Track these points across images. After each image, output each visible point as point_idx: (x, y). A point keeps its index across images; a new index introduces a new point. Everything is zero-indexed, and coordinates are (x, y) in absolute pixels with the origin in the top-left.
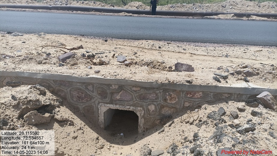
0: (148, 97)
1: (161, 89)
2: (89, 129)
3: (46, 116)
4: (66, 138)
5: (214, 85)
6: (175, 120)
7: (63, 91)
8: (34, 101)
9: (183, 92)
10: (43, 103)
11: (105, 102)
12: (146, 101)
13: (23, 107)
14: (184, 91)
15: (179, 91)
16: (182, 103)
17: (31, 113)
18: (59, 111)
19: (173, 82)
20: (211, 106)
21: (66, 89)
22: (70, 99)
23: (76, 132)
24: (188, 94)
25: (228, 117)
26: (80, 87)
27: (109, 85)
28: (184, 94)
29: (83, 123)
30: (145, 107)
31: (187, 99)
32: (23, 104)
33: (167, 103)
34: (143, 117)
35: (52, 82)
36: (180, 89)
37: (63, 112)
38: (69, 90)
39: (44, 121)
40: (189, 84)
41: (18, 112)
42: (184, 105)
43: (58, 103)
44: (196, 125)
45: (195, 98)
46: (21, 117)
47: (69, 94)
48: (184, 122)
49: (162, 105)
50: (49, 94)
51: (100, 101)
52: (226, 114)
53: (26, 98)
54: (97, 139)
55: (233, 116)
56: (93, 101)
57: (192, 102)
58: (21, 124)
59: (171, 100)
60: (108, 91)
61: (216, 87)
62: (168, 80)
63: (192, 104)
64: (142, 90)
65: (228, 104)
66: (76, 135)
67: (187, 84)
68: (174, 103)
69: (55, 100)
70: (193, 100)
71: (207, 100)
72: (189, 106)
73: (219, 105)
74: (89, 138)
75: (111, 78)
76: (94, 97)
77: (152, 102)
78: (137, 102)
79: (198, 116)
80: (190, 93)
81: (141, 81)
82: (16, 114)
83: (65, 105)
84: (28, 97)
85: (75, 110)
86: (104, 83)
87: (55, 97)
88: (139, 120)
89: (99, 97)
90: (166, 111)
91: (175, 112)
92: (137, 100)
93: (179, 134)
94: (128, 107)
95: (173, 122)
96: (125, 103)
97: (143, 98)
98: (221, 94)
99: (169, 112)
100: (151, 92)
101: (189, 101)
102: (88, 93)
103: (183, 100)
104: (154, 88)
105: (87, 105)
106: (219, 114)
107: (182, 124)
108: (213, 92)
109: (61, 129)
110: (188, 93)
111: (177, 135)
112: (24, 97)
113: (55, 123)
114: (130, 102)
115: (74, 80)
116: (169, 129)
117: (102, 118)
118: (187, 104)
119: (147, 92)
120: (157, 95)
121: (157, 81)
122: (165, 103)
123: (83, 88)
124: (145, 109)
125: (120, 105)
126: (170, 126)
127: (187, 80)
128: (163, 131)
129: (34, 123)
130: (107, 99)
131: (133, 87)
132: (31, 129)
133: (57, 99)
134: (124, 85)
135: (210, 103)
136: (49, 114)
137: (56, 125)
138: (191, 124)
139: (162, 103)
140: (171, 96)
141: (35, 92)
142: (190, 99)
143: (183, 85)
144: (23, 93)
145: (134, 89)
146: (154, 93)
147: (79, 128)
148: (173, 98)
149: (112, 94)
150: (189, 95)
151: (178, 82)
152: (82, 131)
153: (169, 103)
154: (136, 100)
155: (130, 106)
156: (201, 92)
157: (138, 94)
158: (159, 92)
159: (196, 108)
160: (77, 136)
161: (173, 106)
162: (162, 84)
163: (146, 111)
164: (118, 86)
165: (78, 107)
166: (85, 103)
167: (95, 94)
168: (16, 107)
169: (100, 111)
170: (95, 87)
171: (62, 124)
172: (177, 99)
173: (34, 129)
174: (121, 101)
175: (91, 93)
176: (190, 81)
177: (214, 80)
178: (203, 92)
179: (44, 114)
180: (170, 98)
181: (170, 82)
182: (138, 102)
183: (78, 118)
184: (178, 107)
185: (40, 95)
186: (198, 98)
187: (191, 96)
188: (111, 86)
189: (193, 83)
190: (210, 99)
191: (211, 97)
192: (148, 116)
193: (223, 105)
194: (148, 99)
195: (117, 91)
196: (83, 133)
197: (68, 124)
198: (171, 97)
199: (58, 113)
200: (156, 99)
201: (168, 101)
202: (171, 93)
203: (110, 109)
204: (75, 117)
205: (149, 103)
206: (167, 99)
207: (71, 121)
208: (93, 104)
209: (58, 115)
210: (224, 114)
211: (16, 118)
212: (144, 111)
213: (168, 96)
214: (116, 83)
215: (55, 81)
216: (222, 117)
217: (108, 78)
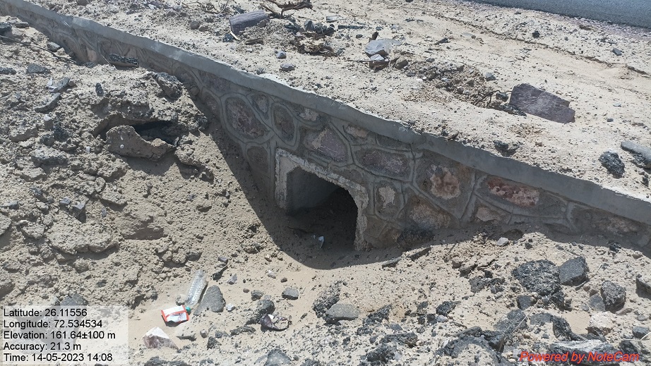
0: (382, 164)
1: (419, 151)
2: (244, 201)
3: (153, 144)
4: (183, 202)
5: (585, 178)
6: (435, 248)
7: (214, 99)
8: (135, 106)
9: (478, 173)
10: (155, 114)
11: (289, 147)
12: (377, 173)
13: (112, 113)
14: (481, 172)
15: (469, 169)
16: (471, 208)
17: (121, 130)
18: (190, 142)
19: (454, 137)
20: (552, 244)
21: (220, 98)
22: (226, 120)
23: (210, 198)
24: (493, 187)
25: (588, 295)
26: (243, 98)
27: (299, 108)
28: (480, 181)
29: (236, 184)
30: (371, 188)
31: (488, 199)
32: (114, 107)
33: (429, 193)
34: (366, 212)
35: (197, 73)
36: (470, 164)
37: (203, 148)
38: (224, 99)
39: (148, 153)
40: (500, 155)
41: (99, 120)
42: (474, 213)
43: (195, 125)
44: (471, 282)
45: (513, 204)
46: (101, 131)
47: (224, 109)
48: (450, 262)
49: (416, 196)
51: (280, 143)
52: (587, 285)
53: (124, 94)
54: (254, 228)
55: (604, 297)
56: (266, 138)
57: (499, 212)
58: (94, 146)
59: (440, 187)
60: (295, 123)
61: (590, 187)
62: (444, 128)
63: (499, 219)
64: (370, 139)
65: (614, 254)
66: (207, 203)
67: (496, 153)
68: (448, 201)
69: (192, 115)
70: (503, 206)
71: (549, 222)
72: (489, 222)
73: (582, 248)
74: (234, 219)
75: (305, 91)
76: (269, 129)
77: (392, 179)
78: (354, 167)
79: (494, 257)
80: (501, 185)
81: (369, 113)
82: (93, 124)
83: (212, 134)
84: (126, 94)
85: (229, 149)
86: (288, 99)
87: (194, 110)
88: (358, 218)
89: (279, 132)
90: (423, 216)
91: (447, 225)
92: (357, 162)
93: (419, 287)
94: (335, 176)
95: (426, 252)
96: (328, 163)
97: (370, 161)
98: (605, 216)
99: (432, 220)
100: (392, 152)
101: (492, 208)
102: (257, 117)
103: (474, 199)
104: (399, 143)
105: (256, 145)
106: (556, 275)
107: (444, 265)
108: (576, 202)
109: (181, 181)
110: (491, 181)
111: (414, 290)
112: (118, 93)
113: (175, 164)
114: (339, 164)
115: (232, 79)
116: (408, 266)
117: (282, 185)
118: (484, 215)
119: (383, 149)
120: (405, 162)
121: (414, 124)
122: (423, 192)
123: (248, 101)
124: (372, 193)
125: (318, 164)
126: (414, 258)
127: (500, 142)
128: (394, 265)
129: (124, 152)
130: (293, 142)
131: (350, 126)
132: (111, 161)
133: (197, 115)
134: (330, 116)
135: (556, 233)
136: (164, 142)
137: (174, 170)
138: (464, 273)
139: (416, 189)
140: (442, 178)
141: (152, 87)
142: (496, 203)
143: (480, 153)
144: (124, 84)
145: (352, 131)
146: (400, 155)
147: (220, 190)
148: (447, 184)
149: (304, 132)
150: (495, 189)
151: (469, 141)
152: (226, 201)
153: (434, 197)
154: (354, 163)
155: (340, 174)
156: (535, 189)
157: (359, 148)
158: (411, 156)
159: (505, 235)
160: (210, 207)
161: (445, 208)
162: (423, 137)
163: (372, 200)
164: (316, 115)
165: (239, 145)
166: (252, 139)
167: (269, 122)
168: (98, 108)
169: (278, 166)
170: (270, 106)
171: (187, 170)
172: (458, 192)
173: (118, 163)
174: (322, 155)
175: (263, 118)
176: (506, 146)
178: (542, 192)
179: (152, 140)
180: (440, 182)
181: (447, 135)
182: (358, 170)
183: (229, 171)
184: (458, 215)
185: (160, 96)
186: (522, 206)
187: (502, 193)
188: (303, 111)
189: (518, 156)
190: (560, 222)
191: (565, 214)
192: (377, 213)
193: (594, 256)
194: (382, 168)
195: (314, 128)
196: (226, 205)
197: (201, 176)
198: (442, 182)
199: (186, 147)
200: (402, 174)
201: (433, 190)
202: (445, 170)
203: (298, 169)
204: (224, 165)
205: (382, 179)
206: (431, 183)
207: (207, 170)
208: (265, 146)
209: (183, 149)
210: (580, 281)
211: (91, 132)
212: (369, 197)
213: (434, 175)
214: (314, 107)
215: (202, 73)
216: (566, 290)
217: (300, 89)
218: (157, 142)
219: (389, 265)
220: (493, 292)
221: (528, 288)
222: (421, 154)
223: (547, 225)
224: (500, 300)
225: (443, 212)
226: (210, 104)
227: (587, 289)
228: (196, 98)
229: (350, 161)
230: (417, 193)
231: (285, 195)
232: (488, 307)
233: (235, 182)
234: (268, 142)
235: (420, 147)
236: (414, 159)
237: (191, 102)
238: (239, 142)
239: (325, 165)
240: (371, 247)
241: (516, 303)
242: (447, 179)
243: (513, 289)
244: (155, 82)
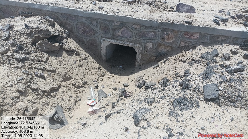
0: (147, 35)
1: (160, 29)
2: (93, 60)
3: (55, 45)
4: (73, 65)
5: (213, 27)
6: (170, 58)
7: (70, 24)
8: (45, 31)
9: (181, 32)
10: (52, 33)
11: (107, 37)
12: (145, 39)
13: (35, 36)
14: (182, 31)
15: (178, 31)
16: (179, 43)
17: (43, 42)
18: (66, 42)
19: (172, 22)
20: (205, 47)
21: (73, 23)
22: (76, 32)
23: (81, 61)
24: (185, 35)
25: (220, 58)
26: (85, 22)
27: (112, 22)
28: (182, 34)
29: (88, 55)
30: (143, 44)
31: (184, 39)
32: (36, 33)
33: (164, 42)
34: (141, 53)
35: (60, 14)
36: (178, 30)
37: (70, 43)
38: (75, 24)
39: (54, 49)
40: (187, 25)
41: (31, 39)
42: (179, 45)
43: (65, 35)
44: (188, 63)
45: (192, 39)
46: (33, 44)
47: (75, 27)
48: (177, 60)
49: (160, 44)
50: (57, 26)
51: (103, 36)
52: (219, 56)
53: (38, 28)
54: (99, 68)
55: (225, 57)
56: (96, 35)
57: (188, 42)
58: (34, 50)
59: (168, 39)
60: (110, 27)
61: (214, 29)
62: (168, 20)
63: (187, 44)
64: (142, 28)
65: (222, 46)
66: (81, 63)
67: (186, 24)
68: (171, 42)
69: (63, 31)
70: (189, 40)
71: (202, 42)
72: (184, 46)
73: (213, 47)
74: (92, 67)
75: (114, 15)
76: (98, 31)
77: (151, 40)
78: (136, 39)
79: (191, 55)
80: (188, 34)
81: (141, 19)
82: (30, 41)
83: (72, 38)
84: (39, 27)
85: (80, 42)
86: (107, 19)
87: (62, 30)
88: (137, 56)
89: (102, 32)
90: (162, 49)
91: (170, 51)
92: (137, 37)
93: (171, 70)
94: (128, 43)
95: (168, 60)
96: (125, 39)
97: (142, 36)
98: (218, 36)
99: (165, 50)
100: (150, 31)
101: (186, 42)
102: (92, 27)
103: (180, 40)
104: (153, 27)
105: (91, 39)
106: (212, 55)
107: (176, 62)
108: (210, 34)
109: (69, 58)
110: (185, 33)
111: (170, 71)
112: (36, 27)
113: (64, 52)
114: (130, 39)
115: (79, 15)
116: (163, 65)
117: (104, 51)
118: (183, 44)
119: (147, 30)
120: (155, 33)
121: (157, 20)
122: (162, 41)
123: (88, 22)
124: (143, 46)
125: (120, 40)
126: (164, 62)
127: (187, 21)
128: (158, 66)
129: (46, 50)
130: (109, 35)
131: (134, 25)
132: (43, 55)
133: (64, 31)
134: (125, 23)
135: (205, 44)
136: (58, 44)
137: (64, 54)
138: (184, 62)
139: (160, 41)
140: (168, 36)
141: (45, 23)
142: (186, 40)
143: (182, 25)
144: (34, 23)
145: (135, 26)
146: (153, 31)
147: (84, 58)
148: (170, 37)
149: (114, 30)
150: (186, 36)
151: (177, 22)
152: (87, 61)
153: (166, 42)
154: (136, 37)
155: (130, 42)
156: (198, 33)
157: (138, 32)
158: (158, 31)
159: (191, 49)
160: (83, 65)
161: (170, 45)
162: (162, 24)
163: (144, 48)
164: (119, 23)
165: (83, 40)
166: (90, 36)
167: (98, 29)
168: (29, 35)
169: (102, 45)
170: (99, 23)
171: (70, 53)
172: (174, 39)
173: (46, 55)
174: (122, 37)
175: (95, 28)
176: (189, 22)
177: (213, 23)
178: (200, 34)
179: (54, 44)
180: (168, 37)
181: (170, 22)
182: (137, 39)
183: (83, 50)
184: (174, 46)
185: (49, 26)
186: (194, 39)
187: (188, 36)
188: (114, 22)
189: (193, 24)
190: (205, 41)
191: (207, 38)
192: (146, 52)
193: (217, 47)
194: (147, 37)
195: (118, 28)
196: (88, 63)
197: (75, 54)
198: (169, 37)
199: (66, 44)
200: (154, 37)
201: (166, 40)
202: (169, 33)
203: (111, 44)
204: (81, 49)
205: (147, 40)
206: (165, 38)
207: (77, 51)
208: (96, 38)
209: (66, 45)
210: (217, 55)
211: (30, 45)
212: (142, 47)
213: (166, 36)
214: (118, 20)
215: (62, 14)
216: (215, 58)
217: (111, 14)
218: (56, 44)
219: (156, 67)
220: (198, 64)
221: (207, 60)
222: (161, 30)
223: (202, 43)
224: (201, 65)
225: (169, 46)
226: (67, 26)
227: (219, 57)
228: (60, 25)
229: (134, 37)
230: (160, 42)
231: (105, 55)
232: (199, 68)
233: (87, 54)
234: (98, 36)
235: (161, 27)
236: (159, 32)
237: (59, 26)
238: (83, 39)
239: (124, 40)
240: (143, 64)
241: (206, 65)
242: (170, 36)
243: (204, 61)
244: (45, 21)
